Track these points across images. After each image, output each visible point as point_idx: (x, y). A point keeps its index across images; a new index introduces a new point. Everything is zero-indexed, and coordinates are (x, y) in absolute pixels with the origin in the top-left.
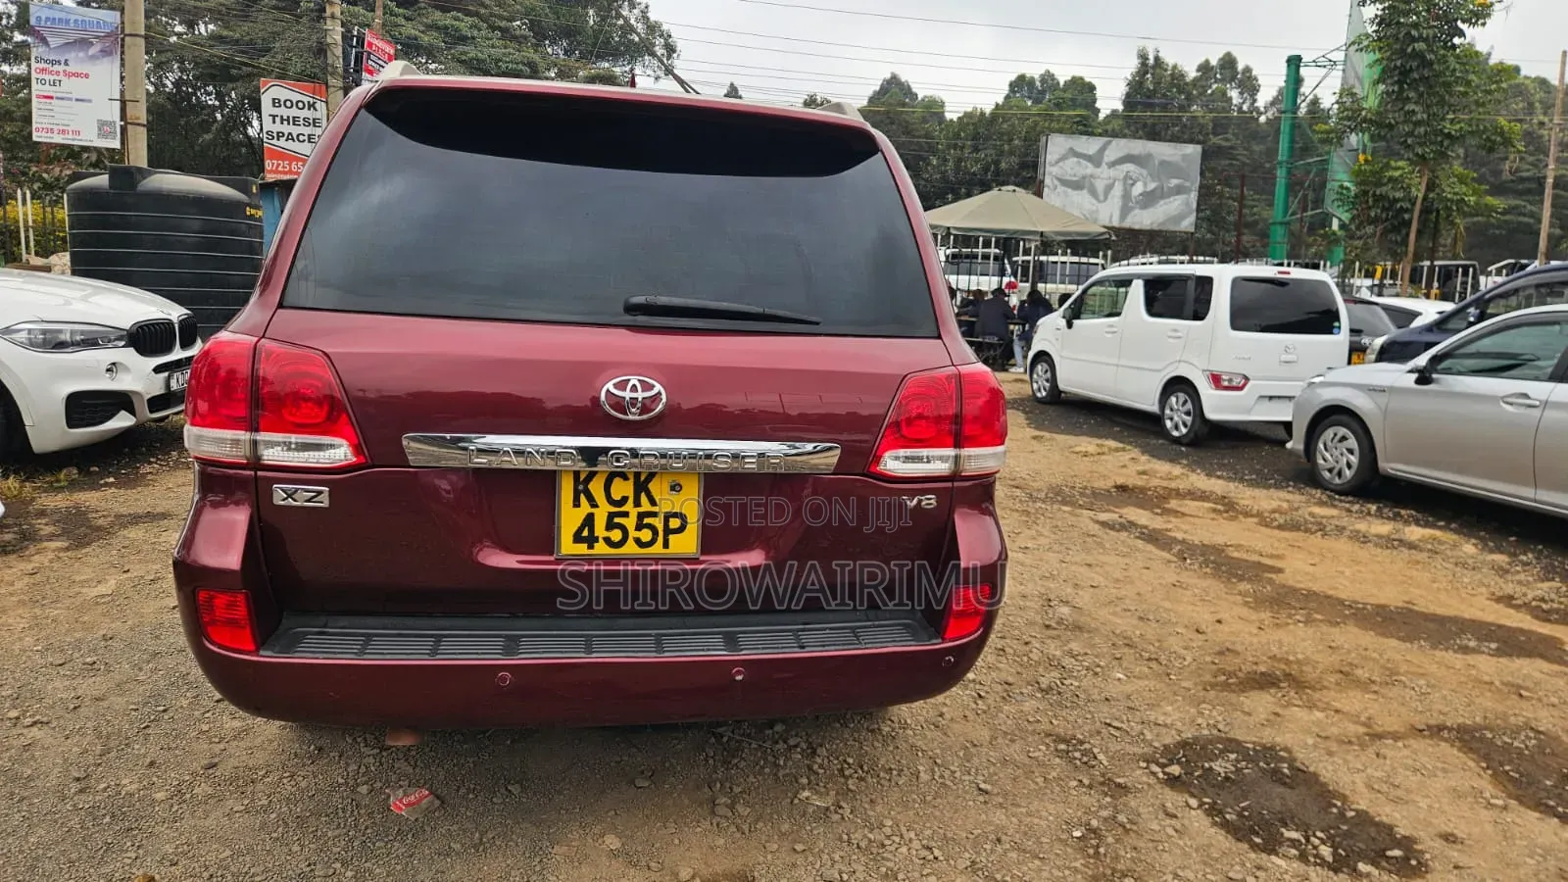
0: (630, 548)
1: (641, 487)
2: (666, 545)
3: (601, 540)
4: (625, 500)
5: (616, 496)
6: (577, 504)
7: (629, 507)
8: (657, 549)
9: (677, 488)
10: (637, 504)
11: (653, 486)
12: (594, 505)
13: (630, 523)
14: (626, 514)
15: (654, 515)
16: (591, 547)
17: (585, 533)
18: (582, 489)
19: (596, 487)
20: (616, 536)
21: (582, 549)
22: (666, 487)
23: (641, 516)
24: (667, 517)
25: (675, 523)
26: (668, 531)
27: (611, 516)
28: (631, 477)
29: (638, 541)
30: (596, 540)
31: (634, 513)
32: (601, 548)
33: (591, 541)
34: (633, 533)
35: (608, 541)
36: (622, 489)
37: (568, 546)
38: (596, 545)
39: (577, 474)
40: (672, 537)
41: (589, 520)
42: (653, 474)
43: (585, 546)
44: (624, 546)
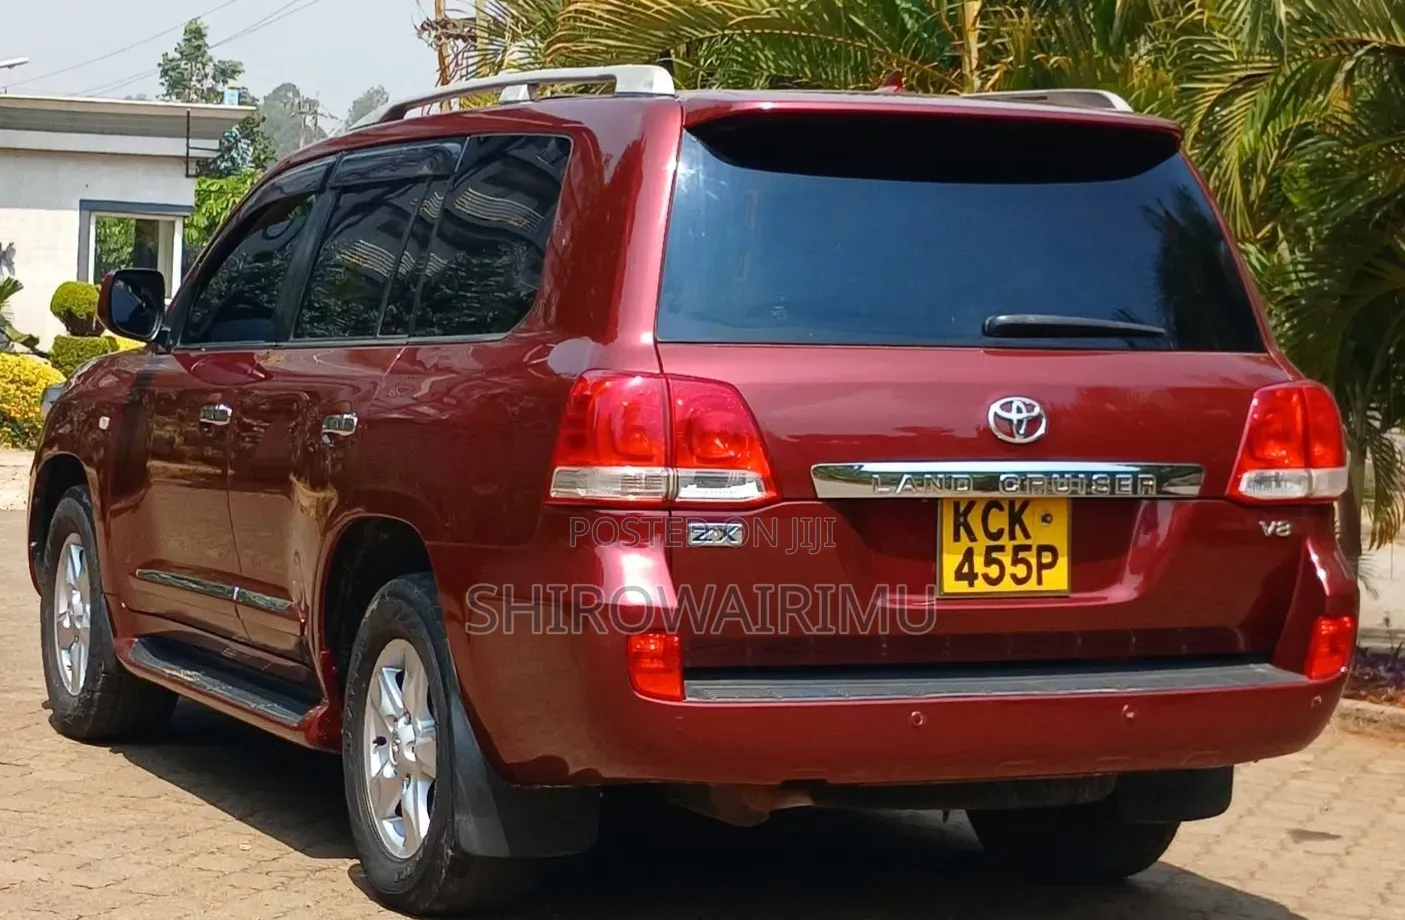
0: (1007, 585)
1: (1015, 519)
2: (1040, 582)
3: (980, 576)
4: (1001, 532)
5: (993, 529)
6: (957, 538)
7: (1004, 541)
8: (1031, 585)
9: (1049, 519)
10: (1012, 537)
11: (1026, 518)
12: (973, 539)
13: (1006, 559)
14: (1001, 549)
15: (1028, 548)
16: (971, 585)
17: (966, 570)
18: (961, 524)
19: (975, 520)
20: (994, 571)
21: (962, 587)
22: (1038, 518)
23: (1017, 549)
24: (1042, 549)
25: (1047, 558)
26: (1041, 567)
27: (990, 550)
28: (1006, 506)
29: (1014, 577)
30: (975, 576)
31: (1009, 545)
32: (981, 586)
33: (971, 577)
34: (1009, 569)
35: (986, 577)
36: (999, 520)
37: (951, 585)
38: (976, 582)
39: (957, 505)
40: (1045, 573)
41: (969, 555)
42: (1026, 503)
43: (966, 583)
44: (1002, 583)
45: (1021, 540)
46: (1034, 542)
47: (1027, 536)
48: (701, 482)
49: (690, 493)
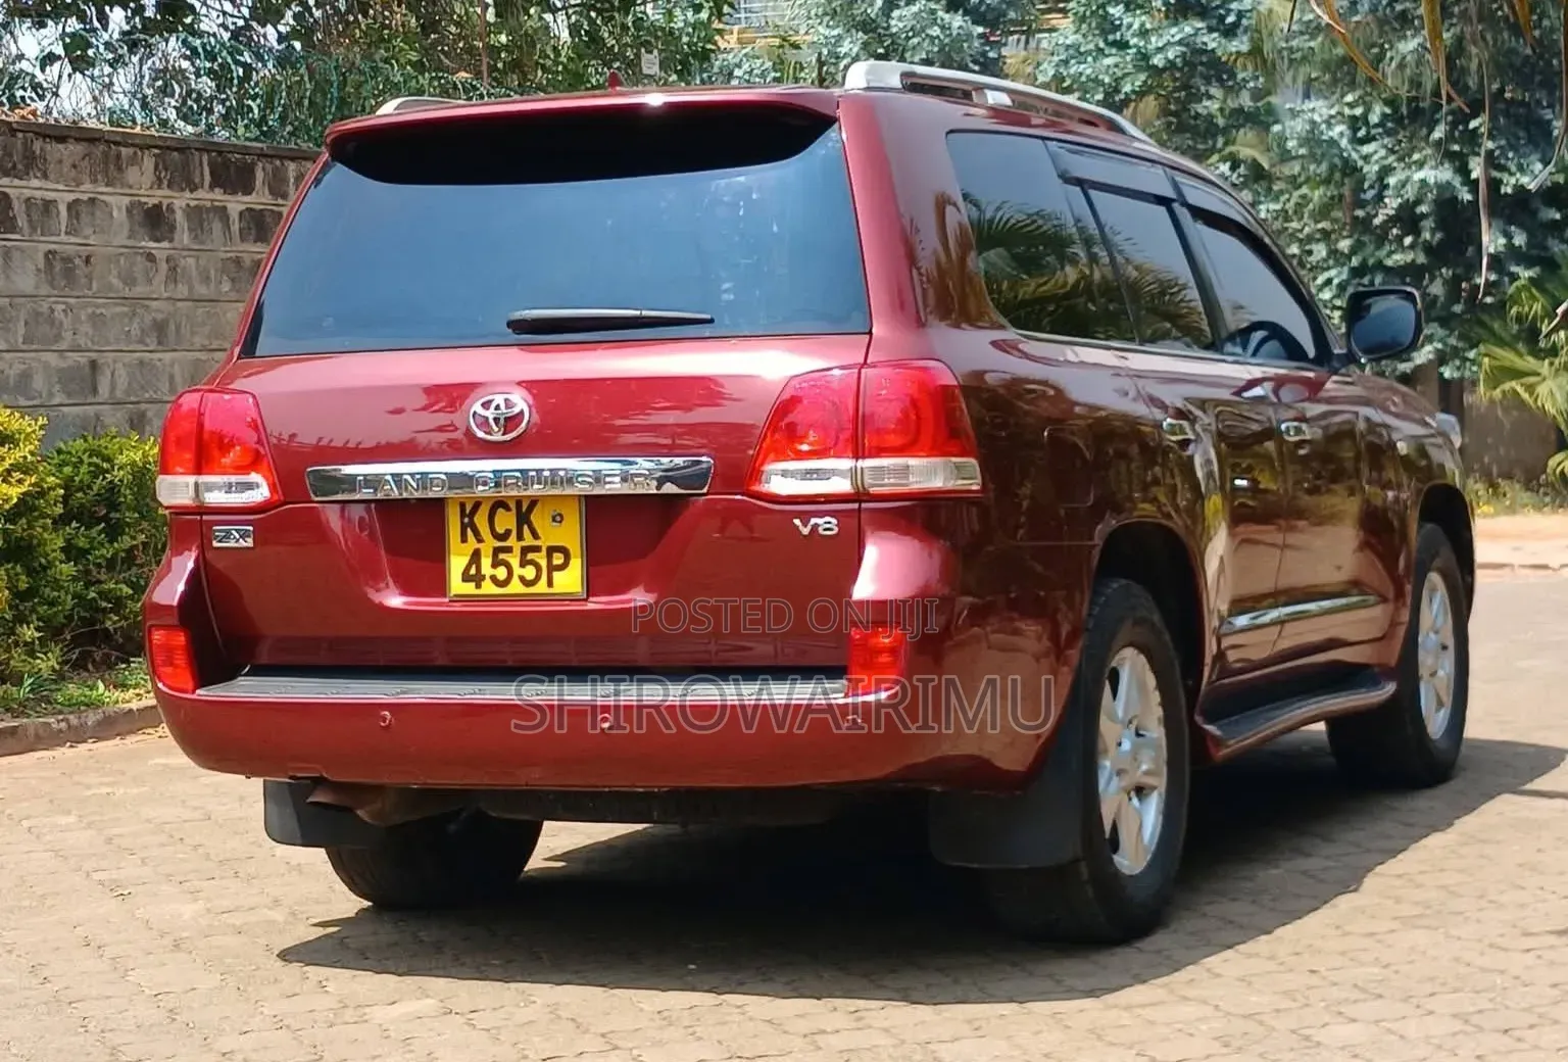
0: (516, 587)
1: (523, 519)
2: (550, 583)
3: (487, 577)
4: (508, 533)
5: (500, 530)
6: (464, 540)
7: (512, 541)
8: (541, 587)
9: (558, 518)
10: (520, 537)
11: (535, 518)
12: (480, 541)
13: (514, 561)
14: (509, 550)
15: (537, 549)
16: (478, 586)
17: (473, 571)
18: (468, 526)
19: (481, 520)
20: (501, 573)
21: (469, 588)
22: (547, 518)
23: (525, 550)
24: (551, 550)
25: (558, 559)
26: (552, 568)
27: (497, 551)
28: (513, 505)
29: (522, 579)
30: (483, 578)
31: (517, 546)
32: (488, 588)
33: (478, 579)
34: (517, 571)
35: (494, 579)
36: (506, 521)
37: (457, 586)
38: (483, 584)
39: (463, 506)
40: (556, 575)
41: (476, 556)
42: (534, 502)
43: (473, 584)
44: (509, 586)
45: (529, 540)
46: (544, 543)
47: (535, 535)
48: (229, 488)
49: (215, 498)
